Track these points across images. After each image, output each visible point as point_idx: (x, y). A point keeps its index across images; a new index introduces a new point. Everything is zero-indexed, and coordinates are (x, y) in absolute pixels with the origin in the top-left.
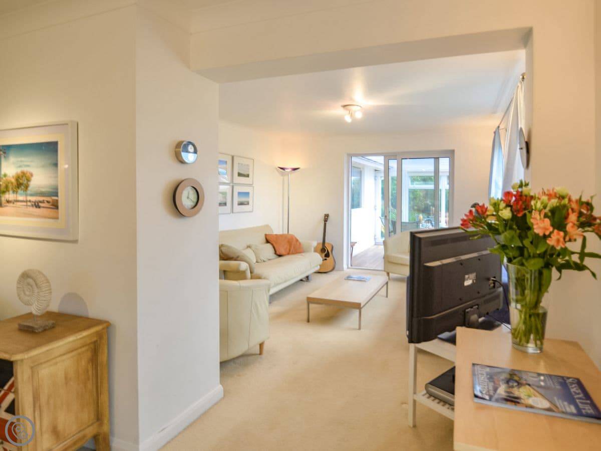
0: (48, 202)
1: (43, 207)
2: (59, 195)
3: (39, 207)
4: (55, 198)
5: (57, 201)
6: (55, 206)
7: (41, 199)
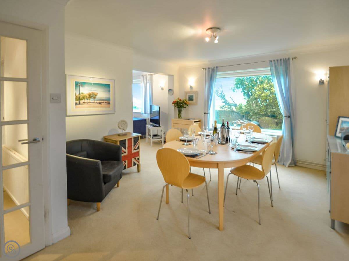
0: (105, 102)
1: (103, 104)
2: (111, 100)
3: (101, 104)
4: (109, 101)
5: (110, 102)
6: (109, 103)
7: (102, 101)
